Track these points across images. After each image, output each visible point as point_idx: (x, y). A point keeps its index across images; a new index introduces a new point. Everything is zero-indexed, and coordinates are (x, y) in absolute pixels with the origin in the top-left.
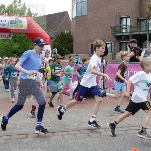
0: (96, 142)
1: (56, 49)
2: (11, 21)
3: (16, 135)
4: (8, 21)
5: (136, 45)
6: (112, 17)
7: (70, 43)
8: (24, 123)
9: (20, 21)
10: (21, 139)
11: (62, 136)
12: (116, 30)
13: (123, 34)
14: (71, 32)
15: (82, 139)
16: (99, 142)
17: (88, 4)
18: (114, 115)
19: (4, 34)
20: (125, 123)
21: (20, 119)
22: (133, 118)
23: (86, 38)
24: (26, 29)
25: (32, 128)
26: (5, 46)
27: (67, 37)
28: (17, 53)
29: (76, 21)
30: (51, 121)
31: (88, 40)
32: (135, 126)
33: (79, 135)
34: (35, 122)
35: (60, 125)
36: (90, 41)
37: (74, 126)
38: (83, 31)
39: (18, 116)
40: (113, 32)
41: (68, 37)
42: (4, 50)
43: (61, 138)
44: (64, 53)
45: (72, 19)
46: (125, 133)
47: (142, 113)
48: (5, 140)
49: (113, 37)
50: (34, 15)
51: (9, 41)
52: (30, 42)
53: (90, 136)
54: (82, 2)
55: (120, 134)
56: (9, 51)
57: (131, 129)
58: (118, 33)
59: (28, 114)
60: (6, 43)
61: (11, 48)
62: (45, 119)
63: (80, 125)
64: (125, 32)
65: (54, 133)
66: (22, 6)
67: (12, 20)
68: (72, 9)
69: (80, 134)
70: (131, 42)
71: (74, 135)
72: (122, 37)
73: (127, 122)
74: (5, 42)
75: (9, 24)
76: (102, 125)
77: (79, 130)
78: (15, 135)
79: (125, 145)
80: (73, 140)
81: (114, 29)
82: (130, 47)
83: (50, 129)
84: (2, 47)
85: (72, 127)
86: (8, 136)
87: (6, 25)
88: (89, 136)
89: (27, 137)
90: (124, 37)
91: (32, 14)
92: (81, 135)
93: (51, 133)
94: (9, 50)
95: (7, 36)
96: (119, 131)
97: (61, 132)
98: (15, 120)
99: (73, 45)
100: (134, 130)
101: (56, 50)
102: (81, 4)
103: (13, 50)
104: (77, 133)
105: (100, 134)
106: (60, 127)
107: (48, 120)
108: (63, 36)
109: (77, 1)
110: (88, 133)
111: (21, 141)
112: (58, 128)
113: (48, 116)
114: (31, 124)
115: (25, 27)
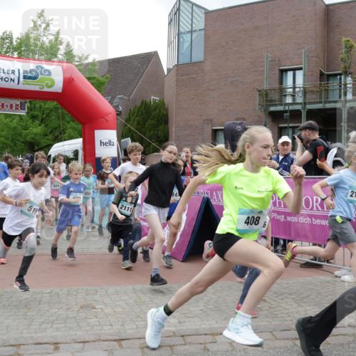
1: (129, 139)
2: (27, 71)
3: (31, 344)
4: (19, 70)
5: (316, 136)
6: (261, 67)
7: (163, 126)
8: (51, 316)
9: (47, 73)
10: (43, 354)
11: (140, 350)
12: (269, 99)
13: (287, 108)
14: (166, 101)
17: (207, 38)
18: (265, 301)
19: (7, 102)
20: (291, 321)
21: (40, 306)
22: (310, 308)
23: (201, 115)
24: (60, 91)
25: (70, 328)
26: (10, 128)
27: (155, 111)
28: (38, 146)
29: (177, 75)
30: (114, 311)
31: (204, 120)
33: (182, 348)
34: (76, 315)
35: (137, 323)
36: (210, 121)
37: (170, 326)
38: (193, 99)
39: (35, 298)
40: (264, 104)
41: (158, 111)
42: (7, 139)
44: (147, 149)
45: (169, 70)
46: (292, 345)
49: (263, 115)
50: (80, 58)
51: (17, 118)
52: (68, 122)
53: (208, 350)
54: (192, 32)
55: (280, 348)
56: (19, 141)
58: (276, 105)
59: (60, 293)
60: (11, 121)
61: (23, 134)
63: (185, 322)
64: (290, 104)
65: (122, 342)
67: (28, 70)
68: (169, 46)
69: (185, 345)
70: (305, 128)
71: (170, 346)
72: (285, 114)
74: (10, 119)
75: (21, 79)
77: (182, 336)
78: (28, 344)
81: (267, 95)
82: (302, 140)
83: (112, 331)
84: (3, 131)
85: (165, 329)
86: (12, 346)
87: (14, 81)
88: (206, 349)
89: (56, 349)
90: (288, 114)
91: (74, 56)
92: (186, 347)
93: (115, 340)
94: (19, 138)
95: (14, 105)
96: (277, 339)
97: (139, 339)
98: (30, 309)
99: (170, 131)
102: (189, 35)
103: (28, 139)
104: (180, 342)
105: (232, 346)
106: (137, 327)
107: (108, 310)
108: (145, 108)
109: (182, 30)
110: (205, 344)
112: (132, 329)
113: (107, 300)
114: (67, 318)
115: (58, 87)
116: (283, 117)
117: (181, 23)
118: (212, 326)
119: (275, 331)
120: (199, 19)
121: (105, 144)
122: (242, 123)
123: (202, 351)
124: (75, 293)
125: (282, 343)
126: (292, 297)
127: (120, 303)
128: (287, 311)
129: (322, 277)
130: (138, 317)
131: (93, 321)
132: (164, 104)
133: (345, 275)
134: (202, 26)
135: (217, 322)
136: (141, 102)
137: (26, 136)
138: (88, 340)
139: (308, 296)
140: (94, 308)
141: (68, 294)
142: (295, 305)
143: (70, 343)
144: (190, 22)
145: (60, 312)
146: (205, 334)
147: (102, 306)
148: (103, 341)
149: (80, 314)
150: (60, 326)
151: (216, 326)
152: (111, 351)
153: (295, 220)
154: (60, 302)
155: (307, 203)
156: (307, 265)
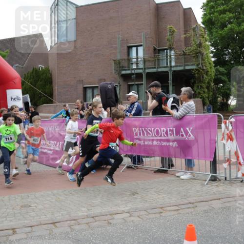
0: (122, 231)
1: (28, 95)
6: (115, 44)
7: (49, 85)
8: (3, 214)
10: (6, 236)
12: (121, 66)
13: (133, 72)
14: (50, 69)
15: (100, 229)
16: (126, 230)
17: (77, 24)
18: (137, 194)
20: (156, 203)
23: (75, 78)
30: (45, 207)
31: (78, 81)
32: (171, 206)
33: (95, 224)
34: (20, 211)
35: (61, 213)
36: (81, 81)
37: (83, 213)
38: (69, 66)
40: (118, 69)
41: (44, 75)
43: (69, 230)
44: (38, 102)
46: (159, 216)
47: (176, 188)
49: (117, 77)
53: (111, 223)
55: (153, 218)
57: (166, 211)
58: (126, 70)
59: (3, 199)
62: (34, 205)
63: (91, 209)
64: (135, 69)
65: (56, 224)
69: (96, 222)
71: (87, 223)
72: (132, 76)
73: (158, 202)
76: (124, 207)
77: (93, 217)
79: (164, 231)
80: (88, 230)
81: (119, 63)
83: (47, 219)
85: (80, 214)
88: (109, 223)
89: (14, 233)
90: (134, 76)
93: (51, 224)
96: (149, 213)
97: (66, 221)
99: (54, 89)
100: (169, 211)
101: (29, 97)
104: (91, 221)
105: (124, 220)
106: (62, 215)
107: (40, 207)
108: (35, 73)
109: (60, 19)
110: (108, 220)
111: (7, 239)
112: (59, 216)
113: (37, 201)
114: (15, 213)
116: (131, 78)
117: (59, 14)
118: (109, 210)
119: (148, 209)
120: (72, 12)
121: (14, 99)
122: (111, 83)
123: (107, 225)
124: (14, 198)
125: (154, 216)
126: (153, 190)
127: (47, 202)
128: (152, 198)
129: (169, 178)
130: (61, 209)
131: (32, 214)
132: (49, 71)
133: (182, 175)
134: (74, 16)
135: (111, 208)
136: (32, 69)
138: (34, 225)
139: (162, 189)
140: (30, 206)
141: (9, 200)
142: (156, 195)
143: (22, 228)
144: (66, 13)
145: (8, 211)
146: (107, 215)
147: (36, 205)
148: (43, 224)
149: (22, 211)
150: (11, 219)
151: (112, 210)
152: (51, 230)
153: (150, 143)
154: (5, 205)
155: (157, 132)
156: (159, 171)
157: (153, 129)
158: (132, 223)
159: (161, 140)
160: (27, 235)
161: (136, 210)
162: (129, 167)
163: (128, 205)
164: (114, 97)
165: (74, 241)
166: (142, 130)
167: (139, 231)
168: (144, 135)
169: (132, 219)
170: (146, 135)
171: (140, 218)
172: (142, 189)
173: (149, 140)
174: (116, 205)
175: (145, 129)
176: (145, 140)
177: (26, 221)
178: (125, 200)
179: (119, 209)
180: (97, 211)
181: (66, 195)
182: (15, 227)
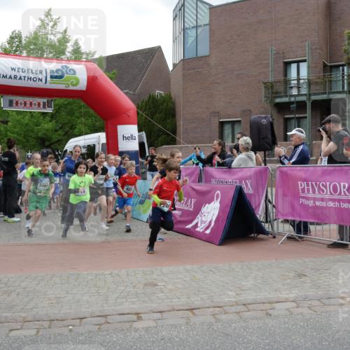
0: (287, 326)
1: (144, 132)
2: (53, 71)
3: (116, 314)
4: (46, 71)
6: (266, 60)
7: (171, 119)
8: (122, 292)
9: (72, 72)
10: (129, 322)
11: (212, 317)
12: (274, 91)
13: (293, 99)
14: (172, 95)
15: (256, 322)
16: (293, 325)
17: (212, 32)
18: (306, 276)
19: (36, 100)
20: (334, 291)
21: (108, 285)
23: (208, 108)
24: (84, 89)
25: (144, 302)
26: (22, 125)
27: (163, 105)
28: (48, 141)
29: (184, 69)
30: (176, 287)
31: (211, 113)
33: (248, 314)
34: (143, 291)
36: (217, 114)
37: (230, 298)
38: (200, 92)
40: (270, 95)
42: (19, 135)
43: (213, 320)
44: (156, 142)
45: (175, 65)
48: (96, 325)
49: (268, 107)
50: (87, 54)
51: (29, 115)
52: (78, 118)
53: (270, 315)
54: (197, 27)
56: (30, 137)
58: (281, 97)
59: (120, 274)
60: (23, 118)
61: (35, 131)
63: (241, 294)
64: (295, 96)
65: (194, 311)
66: (59, 36)
67: (55, 70)
68: (174, 42)
69: (249, 311)
71: (237, 313)
72: (292, 106)
74: (22, 116)
75: (49, 79)
76: (288, 294)
77: (244, 305)
78: (113, 315)
80: (239, 322)
81: (272, 87)
83: (181, 303)
84: (15, 127)
85: (226, 300)
86: (99, 316)
87: (41, 80)
88: (268, 314)
89: (139, 318)
90: (295, 105)
91: (82, 54)
93: (187, 310)
94: (31, 134)
95: (42, 104)
96: (325, 305)
97: (208, 308)
98: (99, 287)
99: (178, 124)
101: (145, 135)
102: (194, 31)
103: (40, 134)
104: (242, 310)
105: (290, 311)
106: (202, 299)
107: (170, 287)
108: (153, 102)
109: (187, 26)
110: (266, 310)
111: (131, 327)
112: (197, 300)
113: (166, 279)
114: (137, 293)
115: (82, 85)
116: (290, 108)
117: (186, 19)
118: (267, 296)
119: (322, 299)
120: (203, 14)
121: (127, 138)
122: (267, 117)
123: (265, 316)
124: (134, 273)
126: (328, 272)
127: (179, 280)
128: (327, 283)
130: (199, 291)
131: (160, 295)
132: (171, 98)
134: (207, 21)
135: (269, 293)
136: (148, 96)
137: (38, 132)
138: (164, 310)
140: (157, 285)
141: (128, 275)
142: (334, 279)
143: (148, 313)
144: (195, 18)
145: (128, 289)
146: (263, 303)
147: (163, 284)
148: (177, 310)
149: (147, 290)
150: (134, 300)
151: (271, 296)
152: (188, 318)
153: (324, 204)
154: (123, 282)
155: (335, 189)
156: (335, 245)
157: (328, 184)
158: (300, 316)
159: (339, 201)
160: (157, 323)
161: (306, 299)
162: (290, 238)
163: (293, 292)
164: (270, 136)
165: (222, 335)
166: (312, 185)
167: (311, 328)
168: (314, 192)
169: (300, 310)
170: (317, 192)
171: (311, 310)
172: (312, 269)
173: (322, 200)
174: (276, 290)
175: (316, 184)
176: (315, 199)
177: (152, 305)
178: (288, 284)
179: (280, 295)
180: (249, 296)
181: (204, 272)
182: (139, 311)
